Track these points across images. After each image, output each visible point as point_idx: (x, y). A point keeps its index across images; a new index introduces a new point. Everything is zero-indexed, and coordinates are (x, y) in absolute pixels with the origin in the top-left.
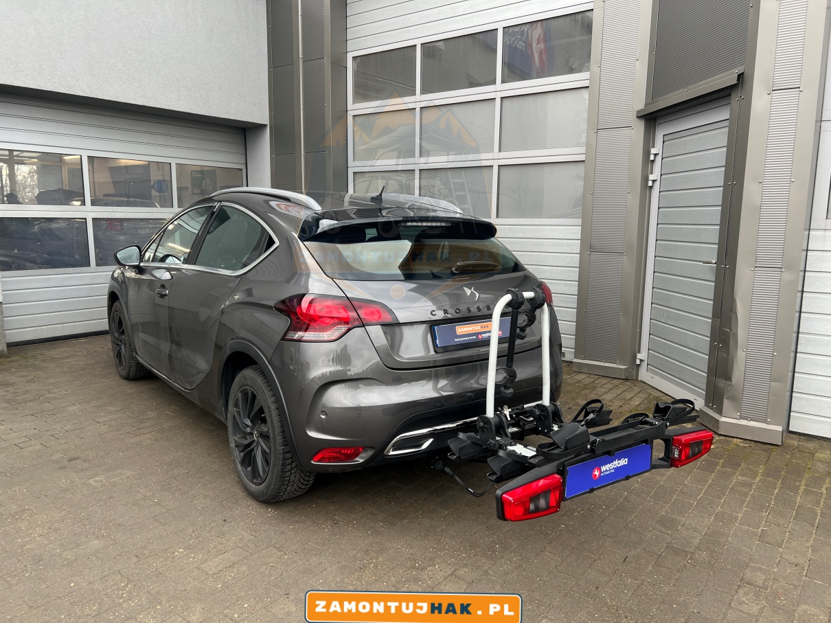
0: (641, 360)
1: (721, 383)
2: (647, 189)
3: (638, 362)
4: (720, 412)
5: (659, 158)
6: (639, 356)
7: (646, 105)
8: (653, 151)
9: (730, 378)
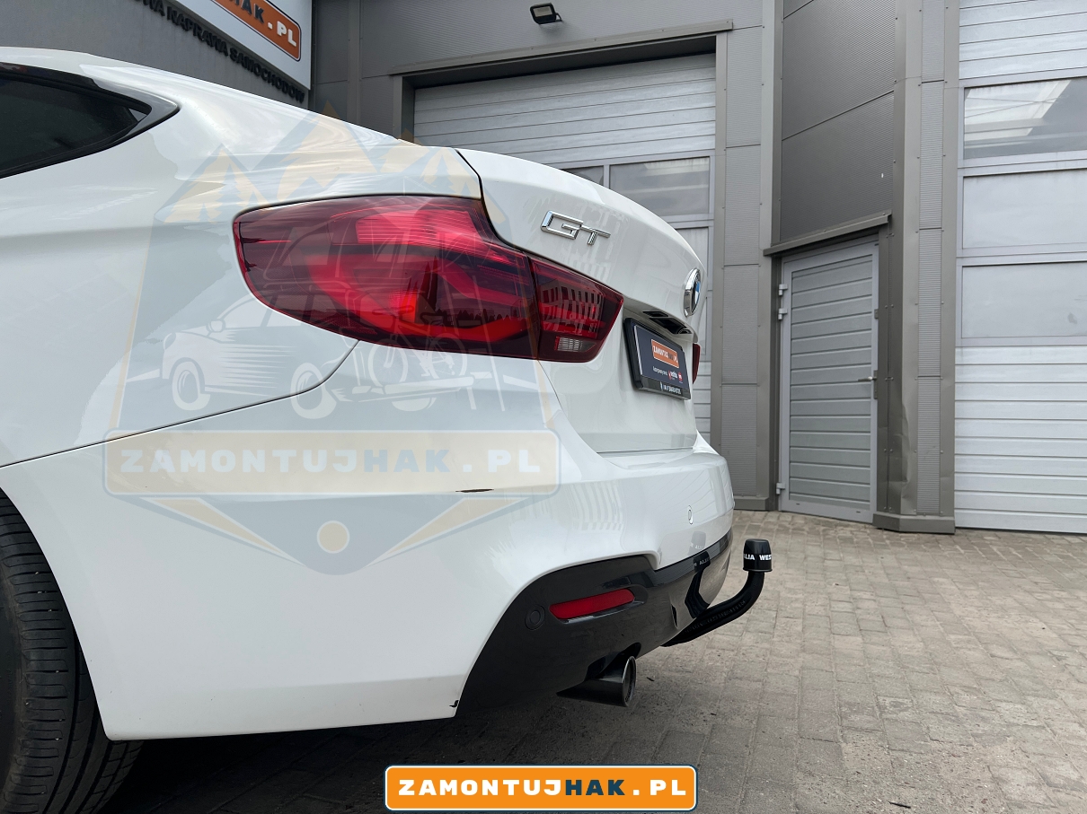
0: (781, 490)
1: (895, 484)
2: (776, 322)
3: (778, 492)
4: (899, 513)
5: (788, 295)
6: (779, 486)
7: (773, 244)
8: (781, 287)
9: (906, 479)
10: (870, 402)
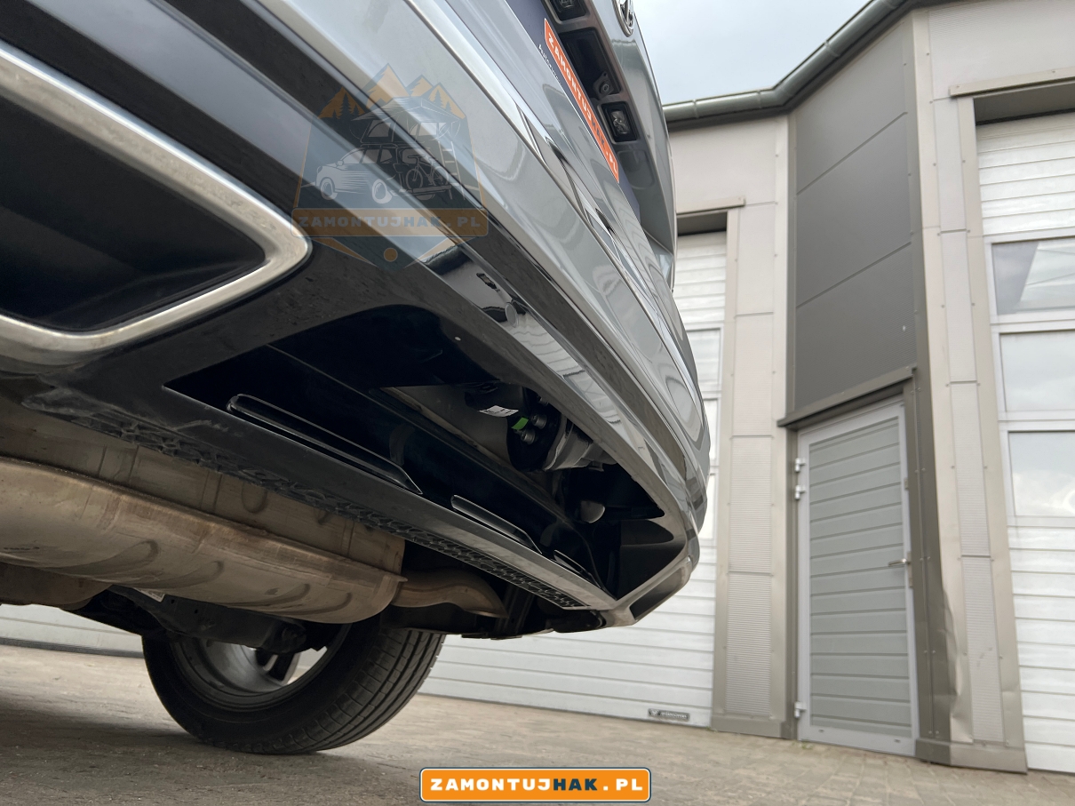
0: (802, 711)
3: (797, 714)
4: (949, 740)
5: (806, 470)
6: (798, 706)
7: (788, 413)
9: (954, 690)
10: (904, 594)
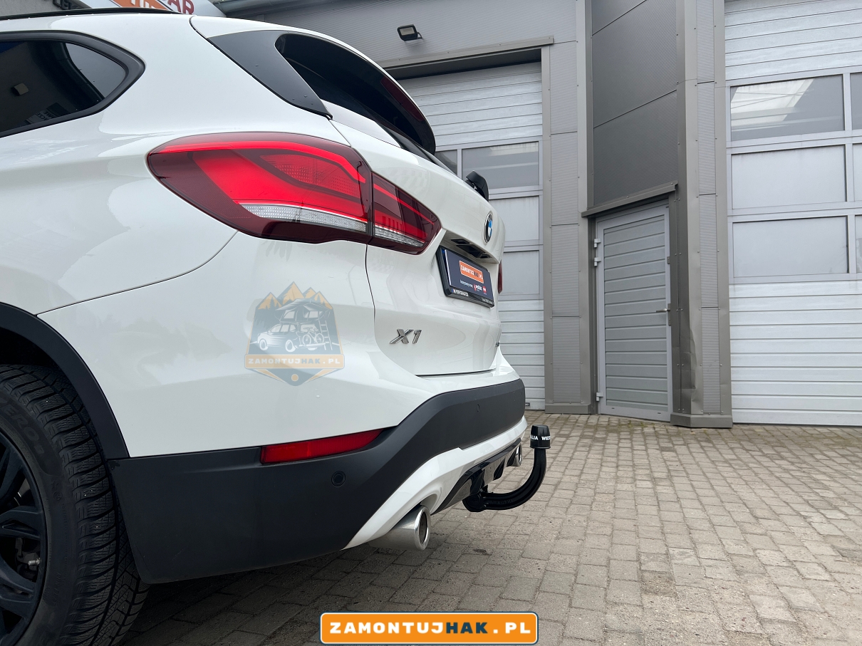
0: (600, 397)
1: (686, 391)
2: (593, 268)
3: (598, 399)
4: (690, 413)
5: (601, 247)
6: (598, 394)
7: (588, 208)
8: (596, 241)
9: (694, 386)
10: (665, 328)
